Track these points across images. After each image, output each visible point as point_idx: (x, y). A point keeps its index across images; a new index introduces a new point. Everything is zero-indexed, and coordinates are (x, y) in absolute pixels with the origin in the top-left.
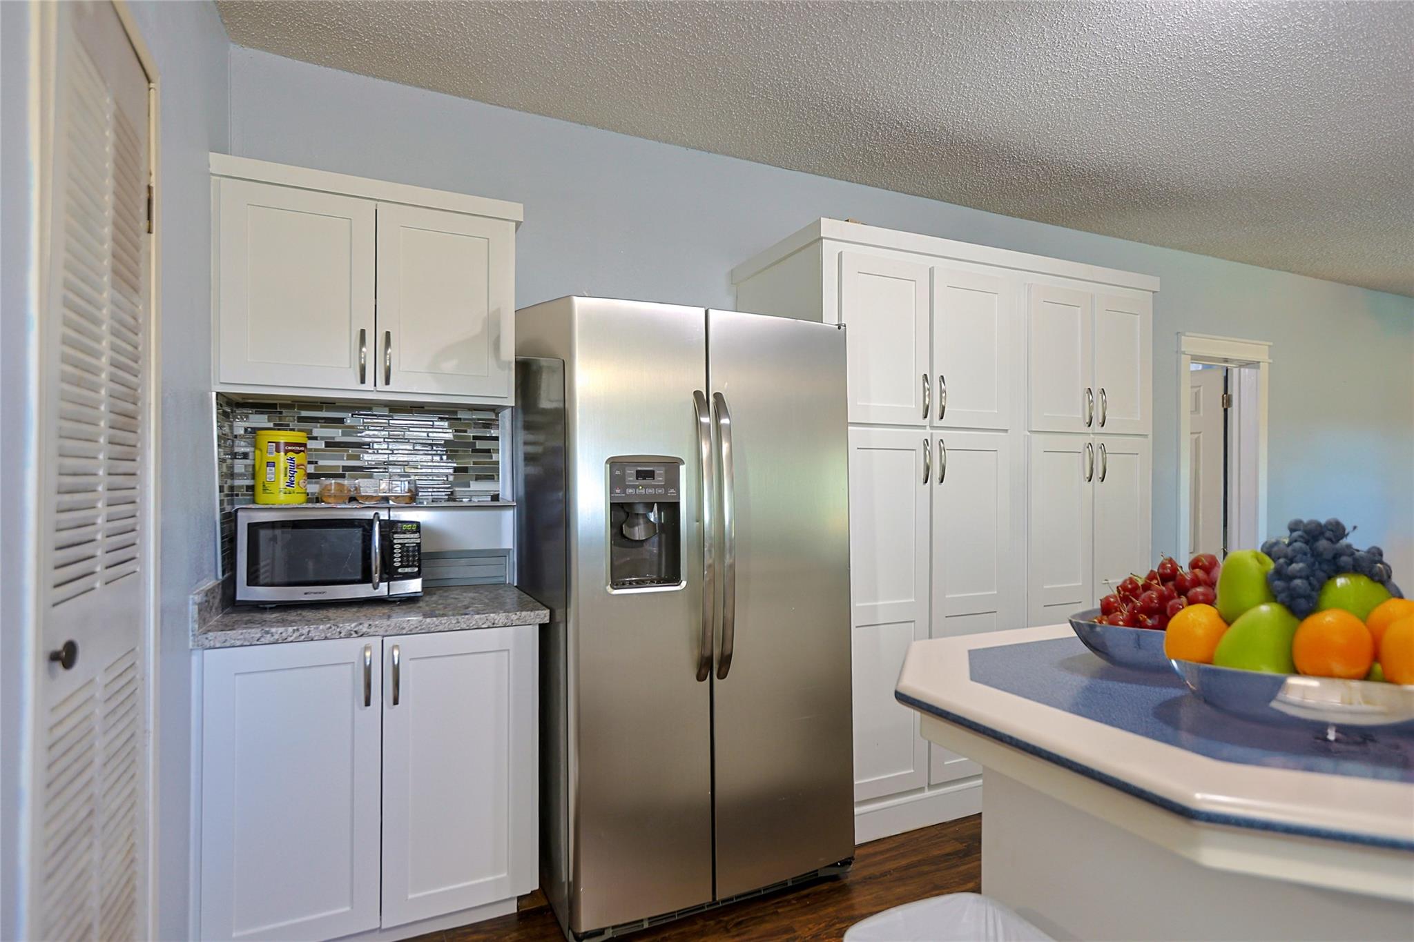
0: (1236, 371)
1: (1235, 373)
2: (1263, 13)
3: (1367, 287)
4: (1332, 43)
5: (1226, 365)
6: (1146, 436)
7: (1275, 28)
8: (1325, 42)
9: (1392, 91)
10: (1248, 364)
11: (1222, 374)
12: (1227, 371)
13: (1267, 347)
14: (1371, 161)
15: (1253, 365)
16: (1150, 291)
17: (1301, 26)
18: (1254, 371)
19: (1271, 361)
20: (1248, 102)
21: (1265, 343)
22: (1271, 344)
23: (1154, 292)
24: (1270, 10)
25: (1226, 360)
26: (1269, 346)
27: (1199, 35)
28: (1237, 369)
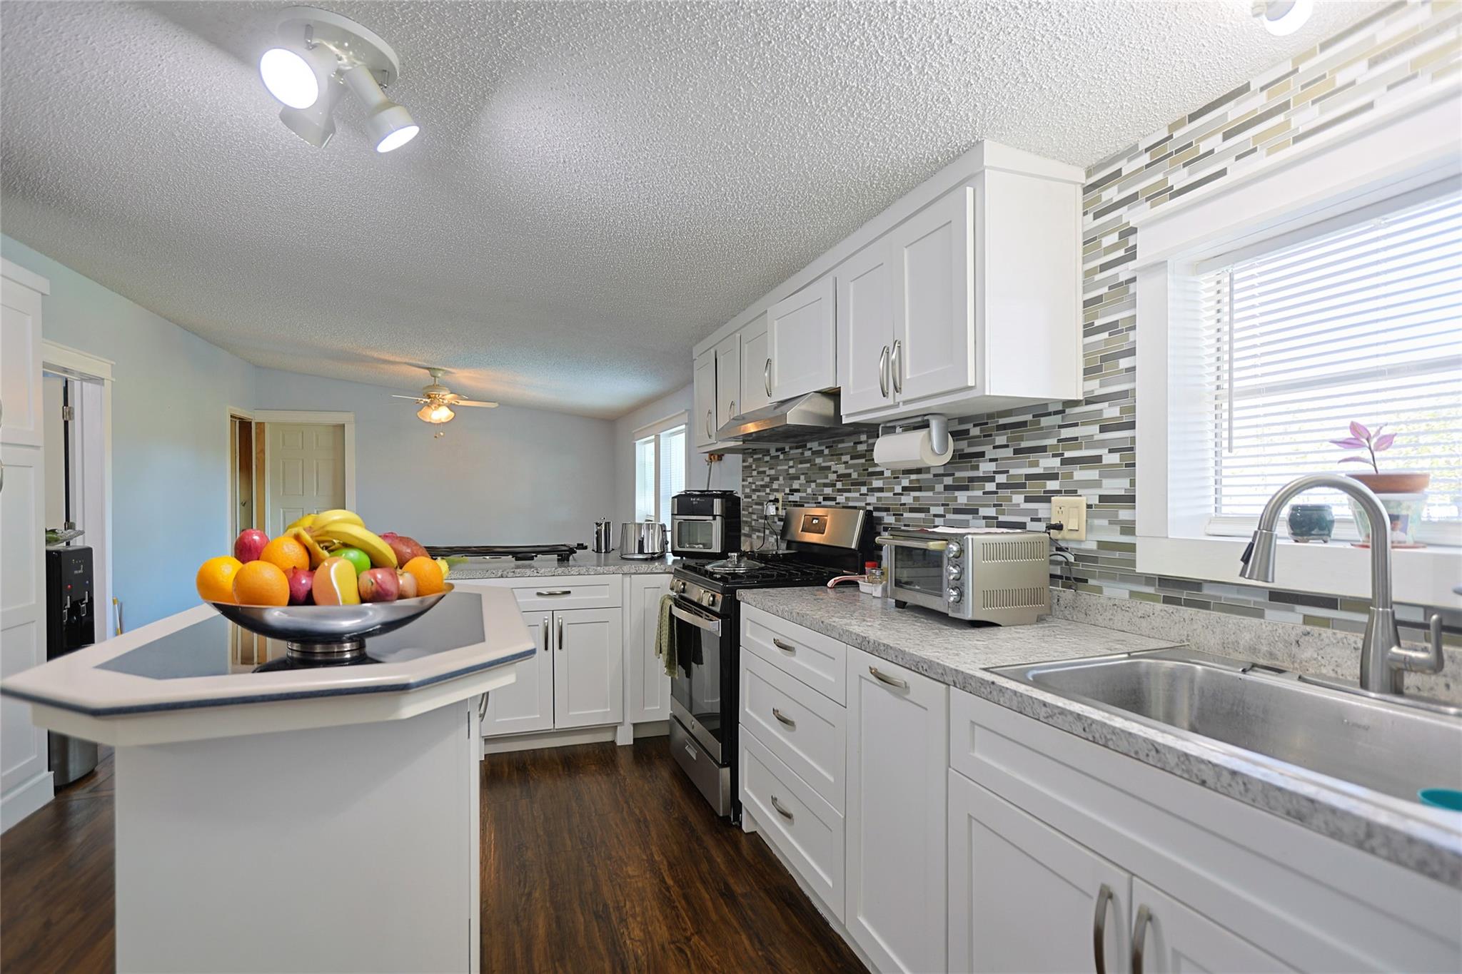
0: (77, 384)
1: (75, 388)
2: (242, 126)
3: (185, 328)
4: (272, 168)
5: (66, 375)
6: (38, 447)
7: (244, 139)
8: (268, 164)
9: (288, 212)
10: (91, 379)
11: (61, 385)
12: (67, 382)
13: (110, 366)
14: (248, 246)
15: (98, 381)
16: (39, 292)
17: (261, 147)
18: (98, 387)
19: (114, 380)
20: (190, 169)
21: (109, 361)
22: (114, 363)
23: (43, 294)
24: (248, 127)
25: (65, 370)
26: (112, 365)
27: (186, 110)
28: (79, 382)
